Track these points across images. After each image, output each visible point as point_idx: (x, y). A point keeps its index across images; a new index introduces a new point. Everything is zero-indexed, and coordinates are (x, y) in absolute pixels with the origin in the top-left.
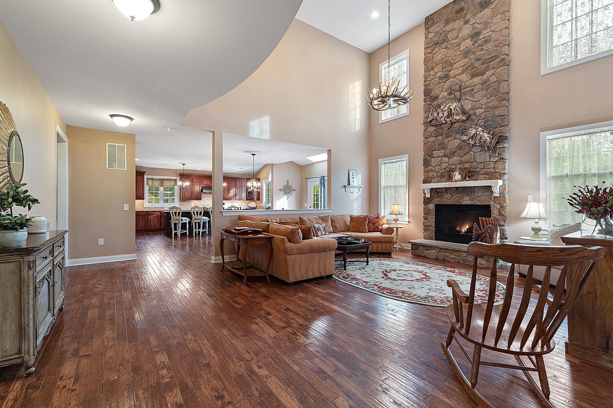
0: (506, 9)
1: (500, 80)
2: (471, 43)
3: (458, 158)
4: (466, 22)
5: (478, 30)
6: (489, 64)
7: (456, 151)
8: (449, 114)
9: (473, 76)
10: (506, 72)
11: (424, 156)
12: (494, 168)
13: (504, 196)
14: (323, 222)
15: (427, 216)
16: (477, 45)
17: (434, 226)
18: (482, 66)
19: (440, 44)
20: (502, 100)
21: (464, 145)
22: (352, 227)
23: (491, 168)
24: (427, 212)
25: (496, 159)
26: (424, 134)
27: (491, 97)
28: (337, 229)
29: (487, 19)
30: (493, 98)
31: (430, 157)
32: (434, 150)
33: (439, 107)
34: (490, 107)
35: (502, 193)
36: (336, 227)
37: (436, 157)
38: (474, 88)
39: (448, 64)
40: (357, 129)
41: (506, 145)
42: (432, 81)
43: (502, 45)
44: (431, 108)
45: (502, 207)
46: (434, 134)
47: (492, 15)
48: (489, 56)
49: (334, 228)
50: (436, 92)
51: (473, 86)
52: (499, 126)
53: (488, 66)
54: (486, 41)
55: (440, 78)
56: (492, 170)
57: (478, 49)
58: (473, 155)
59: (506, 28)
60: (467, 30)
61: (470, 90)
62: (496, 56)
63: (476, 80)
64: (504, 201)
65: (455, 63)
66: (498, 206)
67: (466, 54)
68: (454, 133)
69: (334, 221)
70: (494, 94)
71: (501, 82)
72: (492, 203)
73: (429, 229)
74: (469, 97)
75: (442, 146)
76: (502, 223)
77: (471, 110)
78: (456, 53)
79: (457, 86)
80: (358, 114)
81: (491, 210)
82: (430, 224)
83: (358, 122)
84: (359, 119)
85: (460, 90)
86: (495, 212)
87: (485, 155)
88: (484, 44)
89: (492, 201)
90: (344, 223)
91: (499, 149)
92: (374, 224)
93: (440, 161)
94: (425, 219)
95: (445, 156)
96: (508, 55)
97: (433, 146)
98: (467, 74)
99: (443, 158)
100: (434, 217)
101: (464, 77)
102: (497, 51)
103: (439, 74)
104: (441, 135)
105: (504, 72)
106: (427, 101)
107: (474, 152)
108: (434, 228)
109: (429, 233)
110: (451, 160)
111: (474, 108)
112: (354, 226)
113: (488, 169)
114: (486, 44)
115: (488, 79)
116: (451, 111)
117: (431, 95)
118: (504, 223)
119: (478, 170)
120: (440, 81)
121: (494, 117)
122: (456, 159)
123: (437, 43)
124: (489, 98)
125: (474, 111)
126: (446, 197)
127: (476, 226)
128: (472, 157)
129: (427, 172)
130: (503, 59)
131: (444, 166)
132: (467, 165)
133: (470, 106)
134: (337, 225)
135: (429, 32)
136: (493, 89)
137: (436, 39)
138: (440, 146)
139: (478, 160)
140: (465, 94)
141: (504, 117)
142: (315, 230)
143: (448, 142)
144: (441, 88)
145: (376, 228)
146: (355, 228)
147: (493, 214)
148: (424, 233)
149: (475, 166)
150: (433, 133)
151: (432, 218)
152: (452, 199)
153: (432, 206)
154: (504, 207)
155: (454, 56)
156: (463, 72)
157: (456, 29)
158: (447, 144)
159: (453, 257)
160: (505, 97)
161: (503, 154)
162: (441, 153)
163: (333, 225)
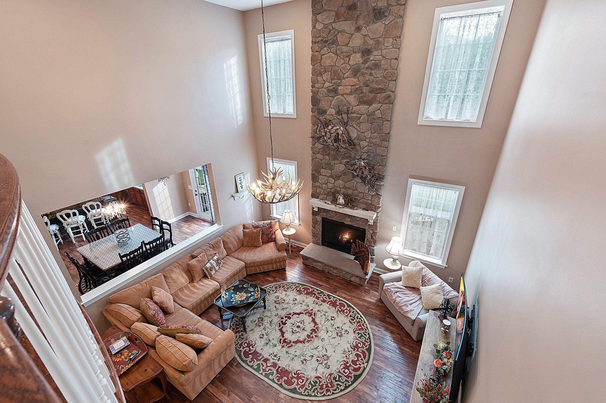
0: (398, 34)
1: (384, 119)
2: (360, 59)
3: (343, 182)
4: (358, 29)
5: (369, 47)
6: (376, 95)
7: (341, 176)
8: (336, 139)
9: (361, 102)
10: (390, 112)
11: (312, 171)
12: (371, 200)
13: (376, 225)
14: (215, 250)
15: (315, 226)
16: (366, 65)
17: (321, 234)
18: (369, 94)
19: (329, 44)
20: (384, 140)
21: (348, 172)
22: (246, 243)
23: (369, 200)
24: (315, 222)
25: (374, 193)
26: (312, 148)
27: (375, 133)
28: (231, 250)
29: (379, 37)
30: (376, 134)
31: (318, 173)
32: (322, 168)
33: (326, 125)
34: (372, 143)
35: (375, 222)
36: (229, 248)
37: (323, 175)
38: (361, 117)
39: (336, 75)
40: (240, 123)
41: (382, 183)
42: (320, 90)
43: (390, 79)
44: (319, 123)
45: (374, 233)
46: (322, 152)
47: (385, 34)
48: (376, 86)
49: (227, 250)
50: (323, 105)
51: (359, 114)
52: (378, 164)
53: (375, 97)
54: (377, 66)
55: (329, 91)
56: (370, 201)
57: (368, 72)
58: (355, 184)
59: (396, 59)
60: (357, 41)
61: (357, 117)
62: (383, 89)
63: (363, 108)
64: (376, 228)
65: (344, 78)
66: (371, 232)
67: (356, 71)
68: (340, 157)
69: (227, 243)
70: (377, 131)
71: (385, 121)
72: (367, 228)
73: (317, 236)
74: (355, 124)
75: (329, 167)
76: (373, 245)
77: (356, 139)
78: (345, 66)
79: (345, 108)
80: (239, 103)
81: (366, 233)
82: (317, 233)
83: (239, 113)
84: (240, 109)
85: (347, 113)
86: (368, 236)
87: (365, 188)
88: (373, 68)
89: (367, 227)
90: (237, 240)
91: (377, 186)
92: (267, 235)
93: (326, 180)
94: (314, 227)
95: (331, 176)
96: (393, 92)
97: (321, 164)
98: (355, 97)
99: (329, 178)
100: (321, 228)
101: (352, 99)
102: (385, 84)
103: (327, 84)
104: (328, 155)
105: (388, 112)
106: (315, 112)
107: (357, 182)
108: (321, 236)
109: (316, 239)
110: (337, 182)
111: (358, 138)
112: (248, 242)
113: (366, 200)
114: (375, 69)
115: (374, 112)
116: (338, 136)
117: (319, 107)
118: (374, 245)
119: (359, 198)
120: (328, 94)
121: (375, 154)
122: (340, 182)
123: (326, 41)
124: (373, 133)
125: (359, 141)
126: (331, 214)
127: (354, 246)
128: (355, 186)
129: (315, 187)
130: (389, 97)
131: (330, 186)
132: (350, 192)
133: (356, 135)
134: (231, 246)
135: (317, 21)
136: (377, 125)
137: (324, 35)
138: (327, 166)
139: (359, 190)
140: (352, 119)
141: (383, 157)
142: (208, 272)
143: (335, 164)
144: (329, 103)
145: (270, 239)
146: (249, 244)
147: (367, 237)
148: (312, 238)
149: (356, 194)
150: (321, 150)
151: (319, 228)
152: (336, 216)
153: (319, 218)
154: (376, 233)
155: (344, 68)
156: (351, 93)
157: (346, 33)
158: (334, 166)
159: (336, 272)
160: (386, 138)
161: (379, 191)
162: (328, 173)
163: (226, 247)
